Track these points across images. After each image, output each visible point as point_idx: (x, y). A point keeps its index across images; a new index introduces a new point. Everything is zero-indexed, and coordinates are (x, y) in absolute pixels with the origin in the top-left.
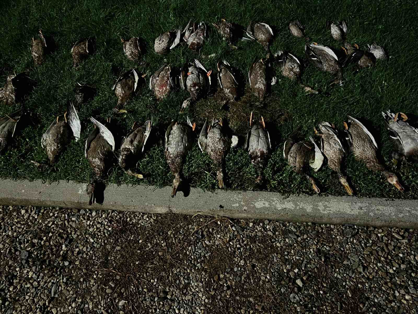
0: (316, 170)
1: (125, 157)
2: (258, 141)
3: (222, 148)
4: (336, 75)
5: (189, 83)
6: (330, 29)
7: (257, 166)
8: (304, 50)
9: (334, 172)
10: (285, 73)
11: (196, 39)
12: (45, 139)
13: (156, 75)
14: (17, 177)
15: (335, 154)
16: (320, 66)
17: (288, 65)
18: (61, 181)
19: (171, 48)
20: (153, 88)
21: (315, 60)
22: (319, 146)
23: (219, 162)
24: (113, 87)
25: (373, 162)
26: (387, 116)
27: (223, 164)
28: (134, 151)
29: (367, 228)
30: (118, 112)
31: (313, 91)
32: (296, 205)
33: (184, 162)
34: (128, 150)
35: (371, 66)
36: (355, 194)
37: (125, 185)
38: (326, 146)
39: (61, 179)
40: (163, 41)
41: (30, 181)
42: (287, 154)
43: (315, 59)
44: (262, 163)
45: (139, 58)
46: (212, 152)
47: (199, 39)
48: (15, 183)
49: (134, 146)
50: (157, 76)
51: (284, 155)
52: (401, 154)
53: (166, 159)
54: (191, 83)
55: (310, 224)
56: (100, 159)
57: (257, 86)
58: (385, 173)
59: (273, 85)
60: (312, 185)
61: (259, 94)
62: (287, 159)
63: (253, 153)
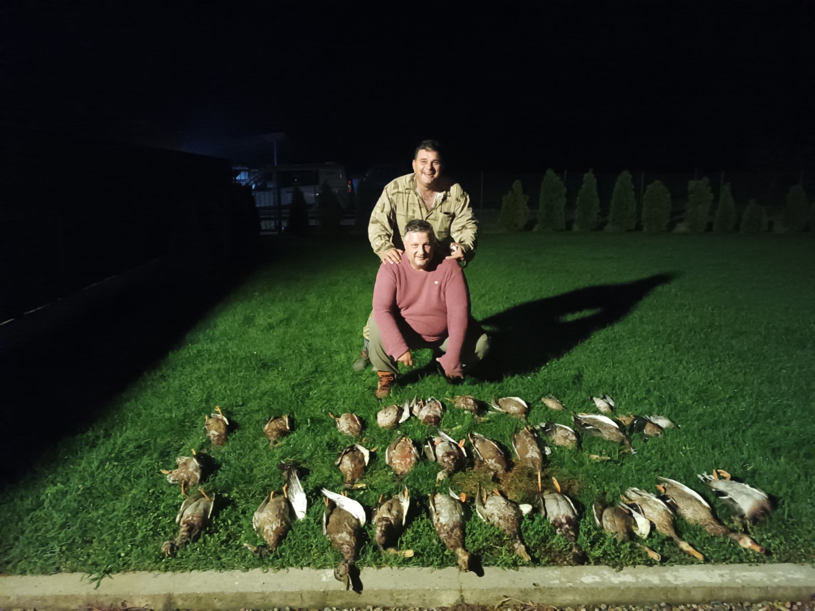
0: (645, 537)
1: (385, 528)
2: (558, 505)
3: (513, 515)
4: (622, 443)
5: (440, 452)
6: (594, 402)
7: (567, 535)
8: (572, 421)
9: (670, 539)
10: (559, 442)
11: (431, 412)
12: (257, 518)
13: (392, 446)
14: (222, 567)
15: (662, 517)
16: (599, 435)
17: (560, 433)
18: (291, 569)
19: (400, 422)
20: (391, 461)
21: (591, 429)
22: (637, 511)
23: (514, 532)
24: (337, 461)
25: (712, 524)
26: (705, 479)
27: (519, 535)
28: (395, 522)
29: (742, 604)
30: (352, 487)
31: (603, 458)
32: (637, 578)
33: (464, 534)
34: (387, 519)
35: (661, 433)
36: (707, 560)
37: (388, 568)
38: (646, 509)
39: (292, 565)
40: (390, 414)
41: (244, 571)
42: (600, 520)
43: (590, 427)
44: (572, 530)
45: (361, 433)
46: (500, 520)
47: (436, 411)
48: (221, 574)
49: (393, 515)
50: (393, 448)
51: (597, 521)
52: (742, 516)
53: (438, 534)
54: (444, 452)
55: (663, 604)
56: (350, 533)
57: (529, 455)
58: (733, 536)
59: (549, 455)
60: (647, 552)
61: (534, 464)
62: (602, 528)
63: (555, 521)
